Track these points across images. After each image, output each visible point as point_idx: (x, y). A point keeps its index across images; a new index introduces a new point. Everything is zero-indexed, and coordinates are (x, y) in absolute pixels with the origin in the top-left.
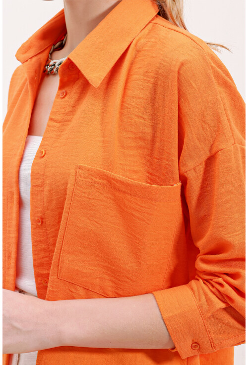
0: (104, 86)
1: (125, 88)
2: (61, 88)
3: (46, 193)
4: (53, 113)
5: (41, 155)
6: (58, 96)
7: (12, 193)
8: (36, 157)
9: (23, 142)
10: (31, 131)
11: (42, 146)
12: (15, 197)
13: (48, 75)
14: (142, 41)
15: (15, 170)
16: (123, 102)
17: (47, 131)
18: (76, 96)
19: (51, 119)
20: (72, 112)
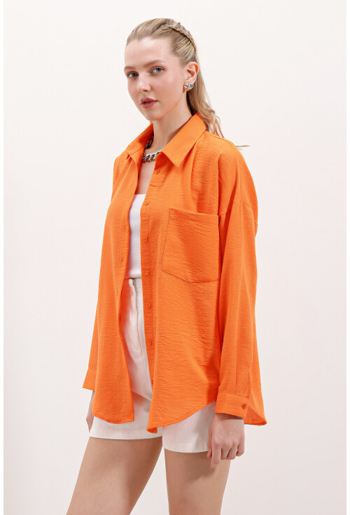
0: (182, 166)
1: (193, 167)
2: (156, 168)
3: (150, 224)
4: (151, 182)
5: (146, 204)
6: (154, 173)
7: (125, 226)
8: (143, 205)
9: (131, 199)
10: (137, 192)
11: (146, 199)
12: (127, 228)
13: (144, 162)
14: (201, 143)
15: (127, 213)
16: (192, 175)
17: (148, 191)
18: (163, 176)
19: (151, 185)
20: (163, 182)
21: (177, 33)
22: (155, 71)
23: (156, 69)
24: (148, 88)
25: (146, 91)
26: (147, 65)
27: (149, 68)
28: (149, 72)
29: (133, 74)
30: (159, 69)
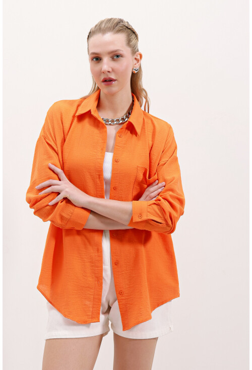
11: (115, 157)
21: (129, 30)
22: (115, 57)
23: (116, 56)
24: (110, 70)
25: (109, 72)
26: (110, 53)
27: (111, 55)
28: (111, 57)
29: (97, 58)
30: (118, 56)
